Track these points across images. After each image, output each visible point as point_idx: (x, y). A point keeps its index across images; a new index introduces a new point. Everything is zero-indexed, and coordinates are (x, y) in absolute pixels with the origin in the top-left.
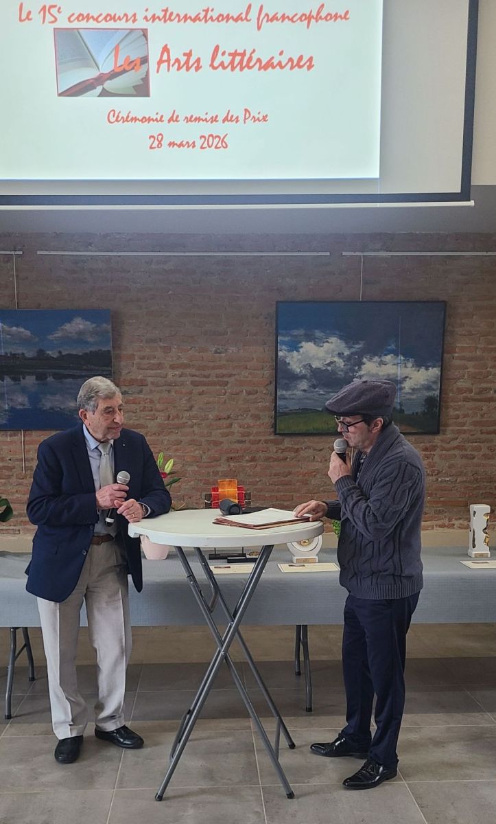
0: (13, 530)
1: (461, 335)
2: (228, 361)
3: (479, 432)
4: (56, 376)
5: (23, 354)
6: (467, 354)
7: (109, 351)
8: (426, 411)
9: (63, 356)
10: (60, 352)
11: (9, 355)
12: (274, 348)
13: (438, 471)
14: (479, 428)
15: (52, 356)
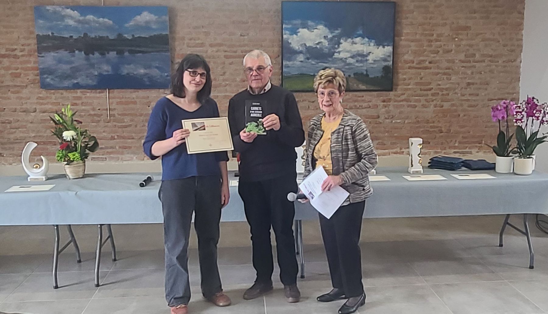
0: (101, 158)
1: (406, 25)
2: (249, 42)
3: (419, 90)
4: (131, 52)
5: (108, 37)
6: (410, 37)
7: (167, 35)
8: (384, 75)
9: (136, 38)
10: (133, 36)
11: (98, 37)
12: (281, 34)
13: (392, 115)
14: (419, 87)
15: (128, 38)
